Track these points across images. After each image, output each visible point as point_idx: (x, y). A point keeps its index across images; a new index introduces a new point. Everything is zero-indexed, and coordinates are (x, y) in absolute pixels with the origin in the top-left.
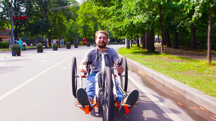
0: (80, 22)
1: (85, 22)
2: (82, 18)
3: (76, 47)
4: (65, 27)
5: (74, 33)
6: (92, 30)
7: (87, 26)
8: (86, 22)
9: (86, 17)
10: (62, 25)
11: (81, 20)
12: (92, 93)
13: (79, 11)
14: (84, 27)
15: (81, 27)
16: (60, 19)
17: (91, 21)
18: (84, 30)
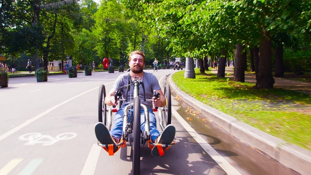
0: (98, 31)
1: (107, 31)
2: (101, 26)
3: (89, 73)
4: (72, 39)
5: (89, 50)
6: (118, 45)
7: (110, 40)
8: (108, 33)
9: (109, 24)
10: (68, 36)
11: (100, 29)
12: (119, 131)
13: (97, 14)
14: (104, 40)
15: (99, 41)
16: (64, 26)
17: (116, 31)
18: (105, 46)
